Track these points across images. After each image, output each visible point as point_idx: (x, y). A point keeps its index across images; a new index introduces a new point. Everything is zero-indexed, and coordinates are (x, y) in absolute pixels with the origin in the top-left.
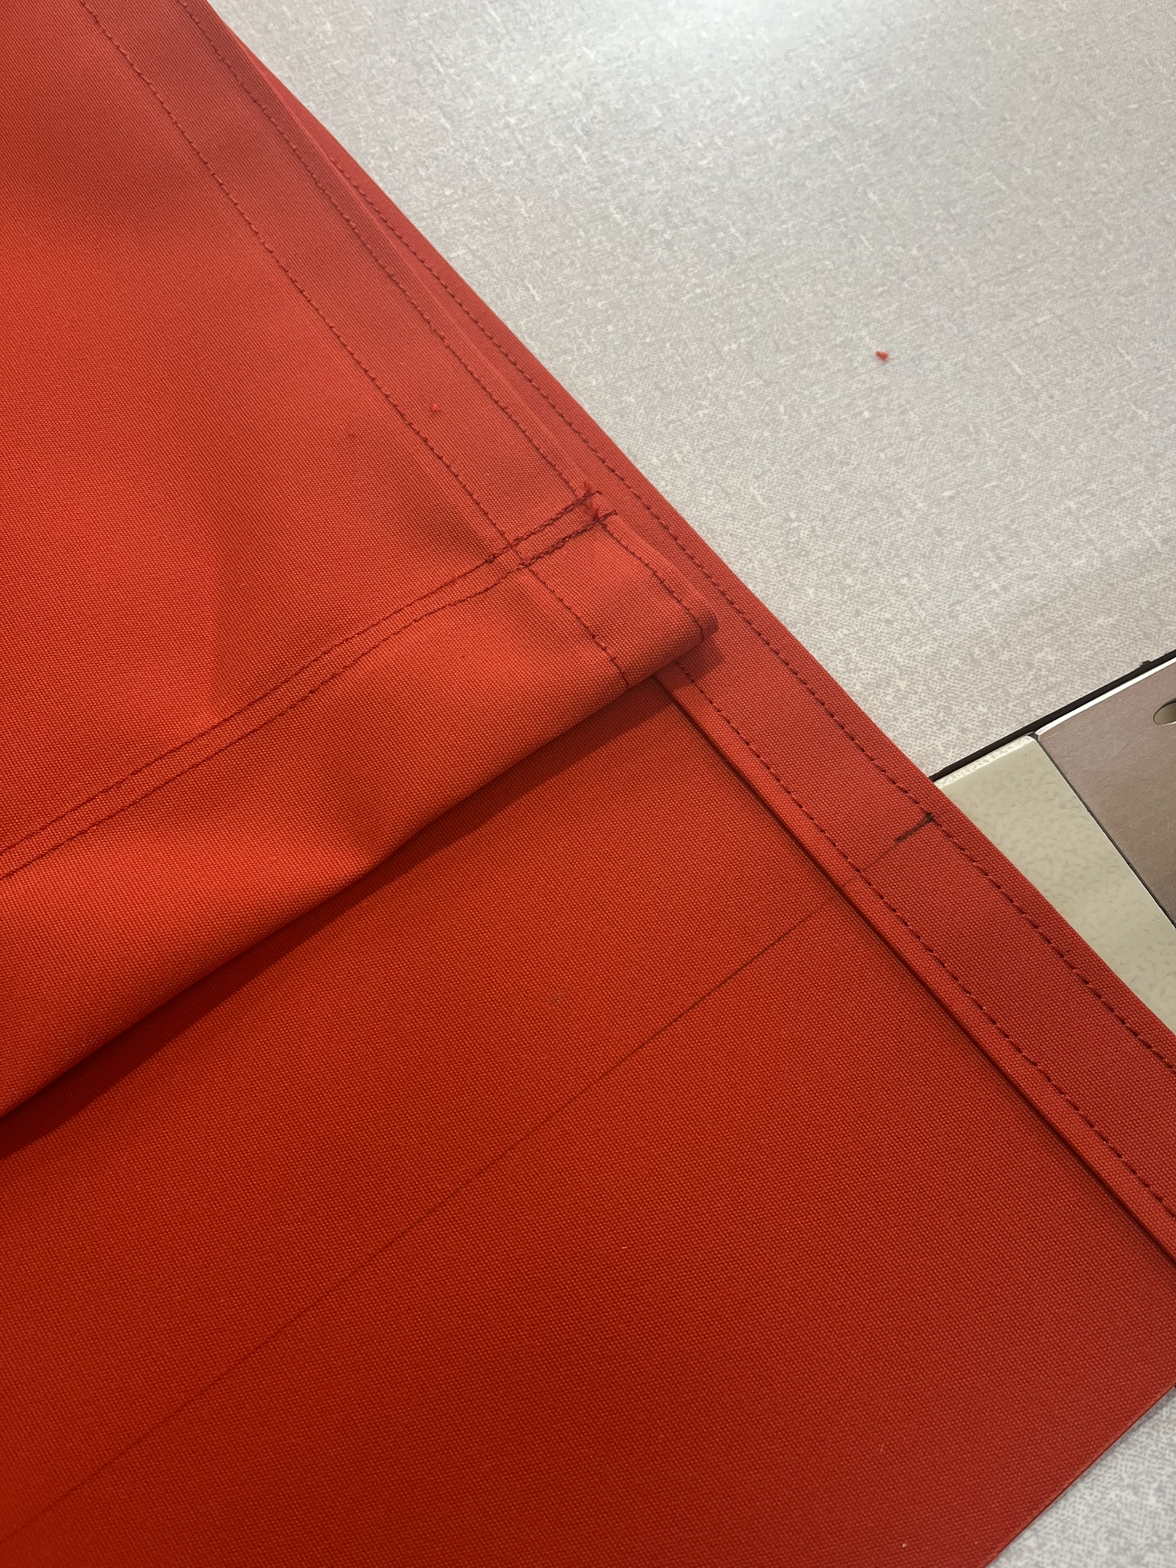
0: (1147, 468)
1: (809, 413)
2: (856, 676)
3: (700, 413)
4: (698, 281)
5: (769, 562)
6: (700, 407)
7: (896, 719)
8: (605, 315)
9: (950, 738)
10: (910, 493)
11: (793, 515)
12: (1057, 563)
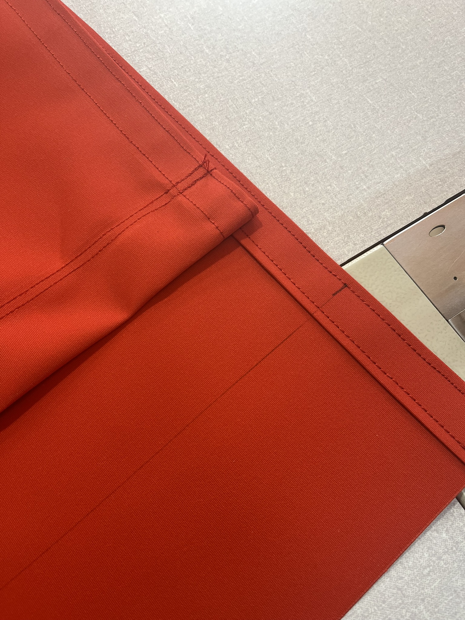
0: (423, 137)
1: (288, 124)
2: (312, 226)
3: (244, 127)
4: (241, 75)
5: (275, 184)
6: (244, 125)
7: (328, 242)
8: (204, 90)
9: (350, 248)
10: (329, 153)
11: (283, 165)
12: (389, 176)
